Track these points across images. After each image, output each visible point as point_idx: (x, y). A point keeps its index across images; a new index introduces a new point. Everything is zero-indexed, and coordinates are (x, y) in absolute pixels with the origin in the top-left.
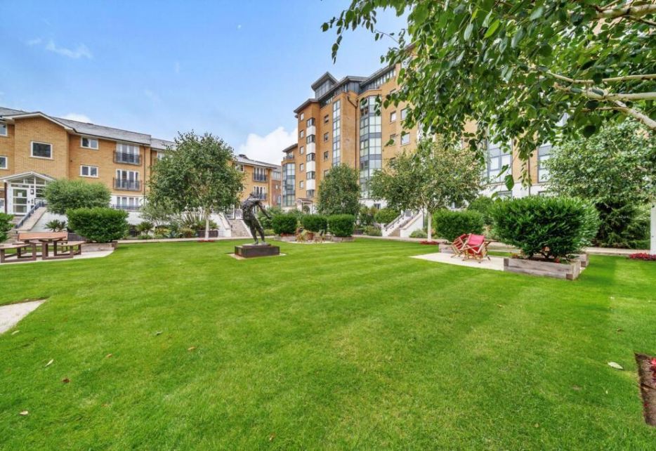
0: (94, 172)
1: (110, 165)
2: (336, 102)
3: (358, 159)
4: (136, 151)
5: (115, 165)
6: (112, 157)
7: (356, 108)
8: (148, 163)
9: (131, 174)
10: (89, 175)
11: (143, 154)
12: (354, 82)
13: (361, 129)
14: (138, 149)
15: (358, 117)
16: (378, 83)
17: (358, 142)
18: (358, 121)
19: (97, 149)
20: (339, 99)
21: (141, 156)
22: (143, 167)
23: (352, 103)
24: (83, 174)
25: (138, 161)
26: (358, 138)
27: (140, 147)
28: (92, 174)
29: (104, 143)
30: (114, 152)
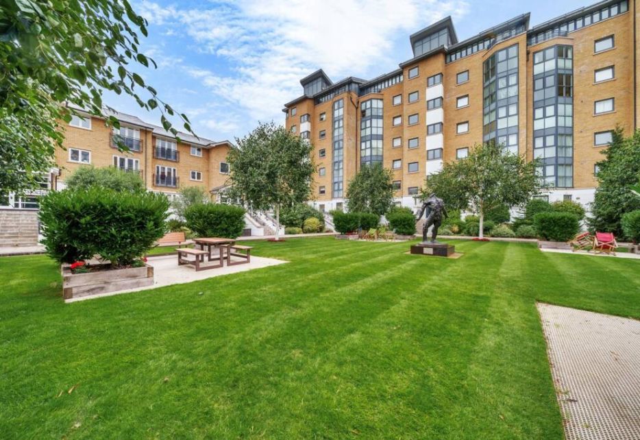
0: (85, 155)
1: (107, 149)
2: (338, 100)
3: (359, 159)
4: (136, 135)
5: (111, 150)
6: (108, 141)
7: (357, 108)
8: (150, 151)
9: (130, 162)
10: (80, 161)
11: (144, 138)
12: (355, 83)
13: (361, 129)
14: (139, 132)
15: (359, 118)
16: (379, 87)
17: (359, 142)
18: (359, 122)
19: (90, 129)
20: (342, 99)
21: (141, 141)
22: (144, 154)
23: (354, 104)
24: (72, 158)
25: (138, 146)
26: (359, 139)
27: (141, 130)
28: (82, 160)
29: (98, 123)
30: (111, 134)
